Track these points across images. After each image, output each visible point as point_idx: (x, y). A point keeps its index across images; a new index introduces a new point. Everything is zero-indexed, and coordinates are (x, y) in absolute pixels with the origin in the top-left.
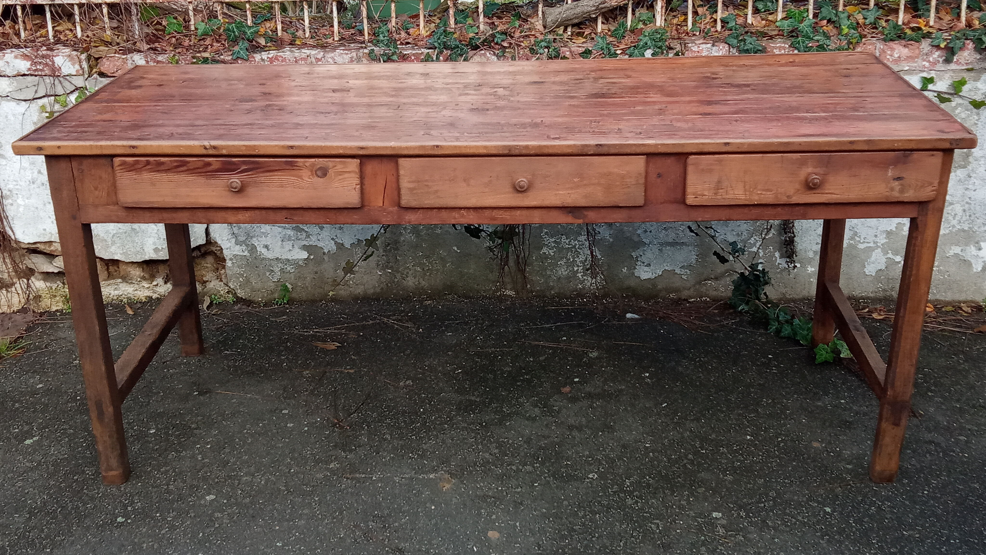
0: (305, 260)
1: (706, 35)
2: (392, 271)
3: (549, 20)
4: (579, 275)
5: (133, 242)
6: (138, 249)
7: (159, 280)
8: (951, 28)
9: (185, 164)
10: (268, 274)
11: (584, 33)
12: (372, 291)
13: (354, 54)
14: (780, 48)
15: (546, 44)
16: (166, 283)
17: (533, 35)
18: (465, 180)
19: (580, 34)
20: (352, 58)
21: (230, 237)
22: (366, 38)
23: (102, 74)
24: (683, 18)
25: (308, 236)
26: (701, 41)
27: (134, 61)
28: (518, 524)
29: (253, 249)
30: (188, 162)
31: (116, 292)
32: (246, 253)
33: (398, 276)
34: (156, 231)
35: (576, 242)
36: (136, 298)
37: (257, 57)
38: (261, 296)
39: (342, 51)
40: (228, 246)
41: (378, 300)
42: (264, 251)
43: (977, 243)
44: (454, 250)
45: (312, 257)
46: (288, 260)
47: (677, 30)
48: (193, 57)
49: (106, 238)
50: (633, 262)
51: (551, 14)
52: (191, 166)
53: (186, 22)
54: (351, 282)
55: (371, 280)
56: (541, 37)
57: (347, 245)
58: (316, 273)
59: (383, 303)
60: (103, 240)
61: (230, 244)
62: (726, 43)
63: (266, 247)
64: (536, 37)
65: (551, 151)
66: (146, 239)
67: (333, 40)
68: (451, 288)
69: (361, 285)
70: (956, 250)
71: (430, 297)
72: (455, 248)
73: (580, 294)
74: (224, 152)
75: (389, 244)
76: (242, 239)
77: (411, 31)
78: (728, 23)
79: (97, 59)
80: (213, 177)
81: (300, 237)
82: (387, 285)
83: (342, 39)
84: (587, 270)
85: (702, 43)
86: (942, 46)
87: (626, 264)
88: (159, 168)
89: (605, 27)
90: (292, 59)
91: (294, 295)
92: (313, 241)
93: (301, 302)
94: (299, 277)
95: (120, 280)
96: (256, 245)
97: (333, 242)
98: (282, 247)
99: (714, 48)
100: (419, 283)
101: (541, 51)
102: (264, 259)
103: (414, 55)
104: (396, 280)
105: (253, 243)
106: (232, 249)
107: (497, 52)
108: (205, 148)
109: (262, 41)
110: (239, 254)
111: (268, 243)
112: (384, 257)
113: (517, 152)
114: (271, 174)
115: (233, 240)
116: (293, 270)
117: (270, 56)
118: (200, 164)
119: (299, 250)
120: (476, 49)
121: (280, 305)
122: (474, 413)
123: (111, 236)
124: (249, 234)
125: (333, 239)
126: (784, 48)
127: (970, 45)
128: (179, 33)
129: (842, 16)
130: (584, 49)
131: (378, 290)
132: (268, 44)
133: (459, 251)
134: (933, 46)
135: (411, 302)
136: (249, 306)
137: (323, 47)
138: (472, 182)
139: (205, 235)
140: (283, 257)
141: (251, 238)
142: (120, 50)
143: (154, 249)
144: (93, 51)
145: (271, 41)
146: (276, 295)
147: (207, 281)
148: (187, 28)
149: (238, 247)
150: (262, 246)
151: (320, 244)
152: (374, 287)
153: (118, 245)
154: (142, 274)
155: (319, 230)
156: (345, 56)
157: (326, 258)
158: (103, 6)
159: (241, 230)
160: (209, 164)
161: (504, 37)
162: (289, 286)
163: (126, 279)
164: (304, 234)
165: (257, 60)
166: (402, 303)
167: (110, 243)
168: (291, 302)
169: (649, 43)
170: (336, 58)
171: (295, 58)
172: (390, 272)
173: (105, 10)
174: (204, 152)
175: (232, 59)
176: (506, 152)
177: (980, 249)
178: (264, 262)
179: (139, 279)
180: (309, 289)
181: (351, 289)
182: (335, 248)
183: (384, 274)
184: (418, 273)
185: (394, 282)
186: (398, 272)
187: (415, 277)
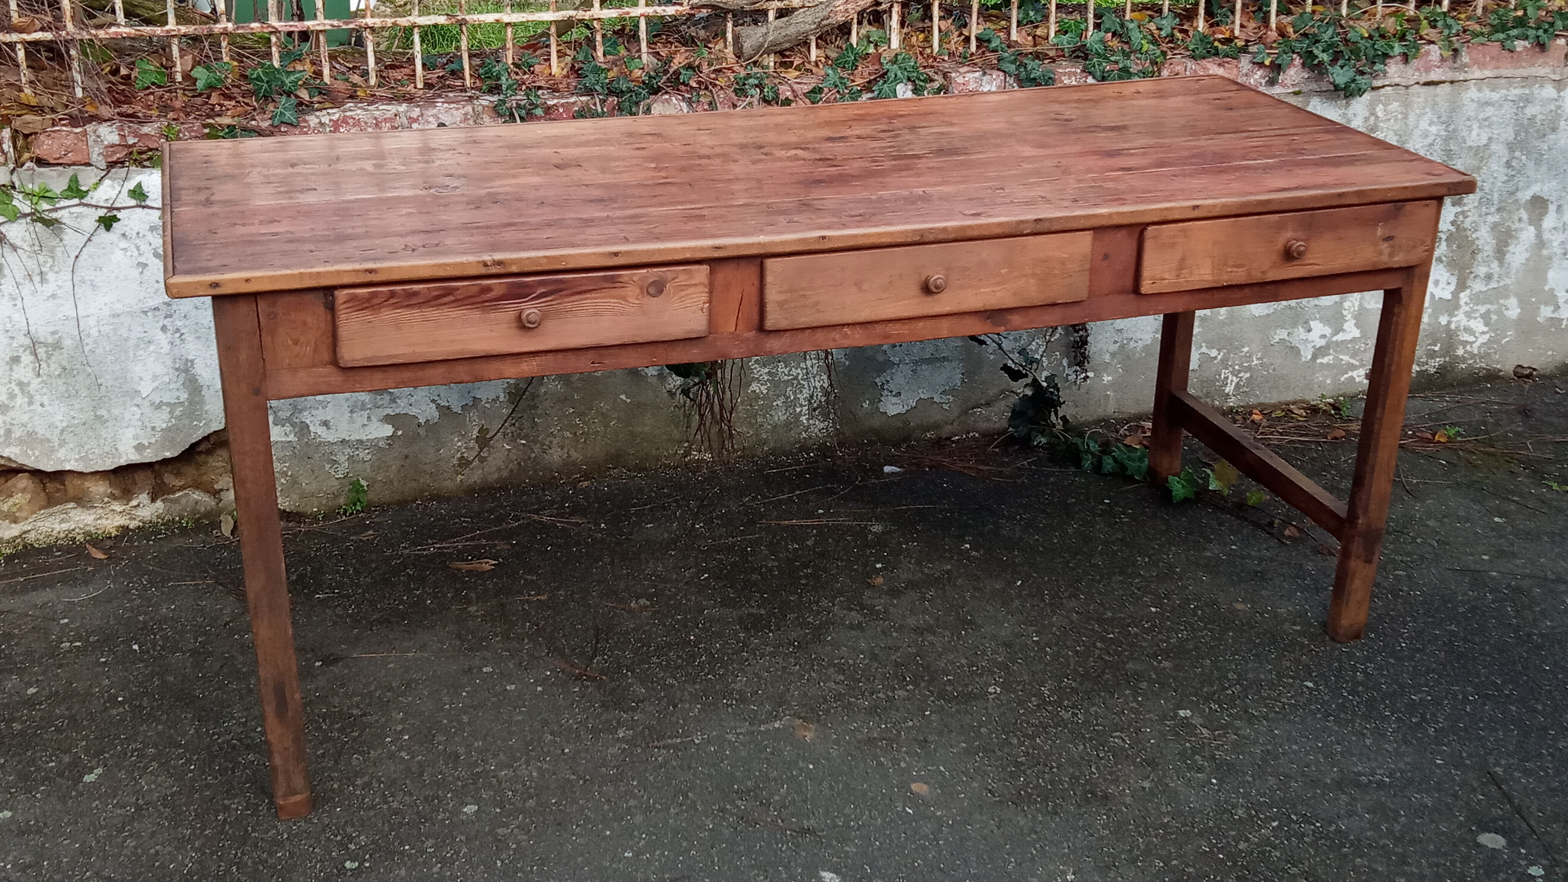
0: (388, 438)
1: (965, 60)
2: (527, 441)
3: (746, 45)
4: (803, 419)
5: (98, 438)
6: (107, 449)
7: (143, 498)
8: (1260, 38)
9: (450, 292)
10: (327, 467)
11: (792, 62)
12: (496, 476)
13: (469, 108)
14: (1070, 74)
15: (756, 82)
16: (153, 500)
17: (729, 69)
18: (856, 284)
19: (787, 65)
20: (466, 114)
22: (468, 83)
23: (41, 162)
24: (921, 36)
25: (393, 401)
26: (966, 69)
27: (99, 137)
28: (942, 768)
29: (303, 429)
30: (457, 289)
31: (63, 525)
32: (291, 438)
33: (537, 449)
34: (138, 416)
35: (799, 371)
36: (100, 532)
37: (312, 120)
38: (316, 504)
39: (446, 105)
41: (504, 488)
42: (321, 431)
43: (1306, 322)
44: (621, 399)
45: (400, 433)
46: (361, 442)
47: (921, 53)
48: (205, 126)
49: (48, 435)
50: (877, 392)
51: (749, 36)
52: (459, 295)
53: (166, 68)
55: (494, 459)
56: (743, 73)
57: (456, 408)
58: (407, 457)
59: (515, 492)
60: (42, 441)
62: (999, 69)
63: (326, 424)
64: (734, 72)
65: (975, 233)
66: (121, 431)
67: (415, 87)
68: (616, 458)
70: (1282, 334)
71: (586, 476)
72: (623, 397)
73: (805, 448)
74: (514, 269)
76: (284, 415)
77: (537, 68)
78: (989, 41)
79: (26, 136)
80: (495, 308)
81: (380, 403)
82: (519, 464)
83: (428, 86)
84: (815, 410)
85: (968, 72)
86: (1267, 63)
87: (867, 396)
88: (410, 301)
89: (821, 52)
90: (370, 121)
91: (372, 496)
92: (401, 407)
93: (383, 507)
94: (379, 468)
95: (72, 505)
96: (308, 422)
97: (433, 406)
98: (352, 421)
99: (985, 78)
100: (569, 456)
101: (753, 92)
102: (320, 444)
103: (562, 105)
104: (533, 455)
105: (303, 419)
107: (687, 95)
108: (485, 265)
109: (304, 95)
110: (279, 439)
111: (328, 418)
113: (931, 238)
114: (581, 297)
115: (271, 419)
116: (370, 457)
117: (335, 118)
118: (475, 290)
119: (378, 424)
120: (656, 93)
121: (352, 514)
122: (771, 631)
123: (58, 431)
124: (295, 406)
125: (433, 401)
126: (1075, 74)
127: (1298, 61)
128: (160, 87)
129: (1131, 26)
130: (810, 88)
131: (505, 474)
132: (315, 99)
133: (629, 401)
134: (1254, 63)
135: (558, 487)
136: (300, 522)
137: (409, 99)
138: (865, 286)
139: (223, 415)
140: (353, 438)
141: (300, 412)
142: (61, 120)
143: (135, 447)
144: (17, 123)
145: (320, 93)
146: (342, 500)
147: (222, 490)
148: (171, 77)
149: (278, 429)
150: (318, 422)
151: (413, 411)
152: (499, 470)
153: (71, 445)
154: (109, 491)
155: (413, 391)
156: (455, 112)
157: (422, 432)
158: (19, 46)
160: (488, 289)
161: (690, 72)
162: (363, 483)
163: (82, 501)
164: (387, 397)
165: (312, 125)
166: (543, 490)
167: (56, 444)
168: (367, 509)
169: (899, 73)
170: (440, 116)
171: (376, 119)
172: (523, 444)
173: (21, 54)
174: (483, 271)
175: (272, 125)
176: (917, 238)
177: (1310, 331)
178: (321, 448)
179: (106, 500)
180: (395, 484)
181: (462, 478)
182: (436, 414)
183: (514, 447)
184: (567, 441)
185: (530, 458)
186: (535, 442)
187: (562, 448)
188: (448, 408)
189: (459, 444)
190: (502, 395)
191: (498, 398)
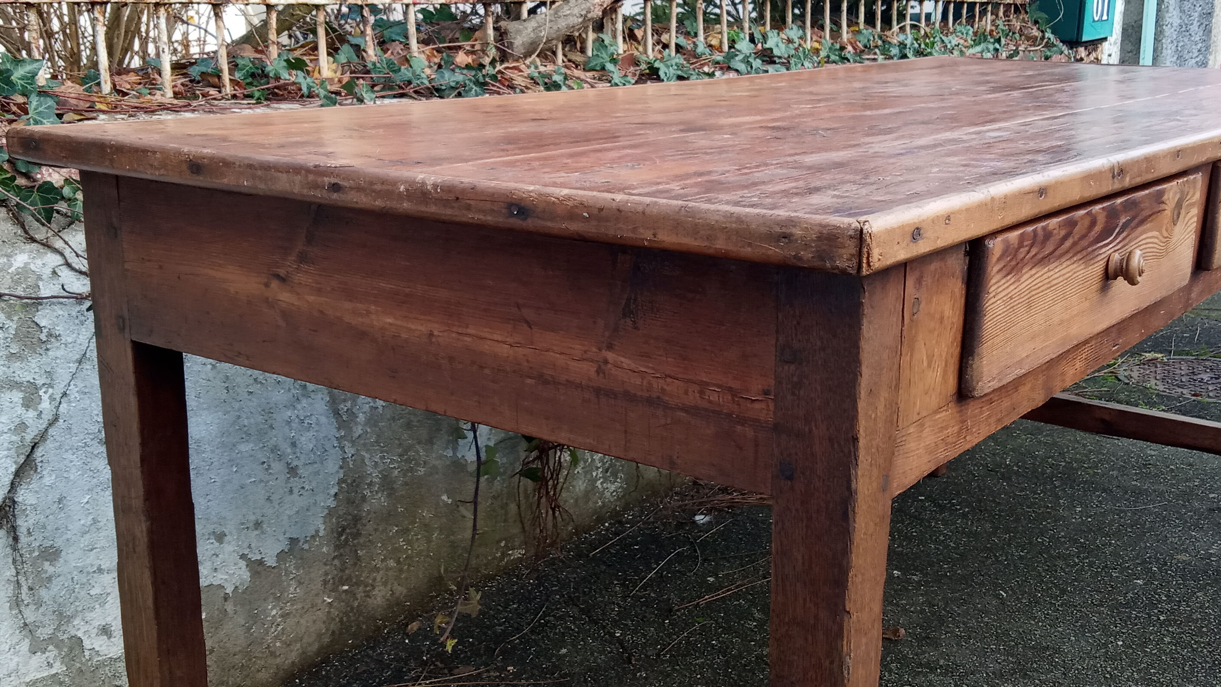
2: (351, 586)
12: (316, 646)
21: (18, 636)
29: (73, 649)
32: (58, 668)
33: (360, 592)
40: (13, 665)
41: (326, 660)
44: (443, 501)
54: (278, 644)
55: (314, 621)
57: (271, 562)
61: (16, 659)
69: (296, 641)
72: (445, 497)
75: (344, 530)
76: (44, 633)
82: (341, 620)
96: (80, 634)
97: (243, 564)
100: (393, 594)
102: (101, 665)
104: (356, 604)
105: (73, 633)
106: (23, 670)
110: (39, 676)
112: (336, 562)
115: (25, 645)
124: (61, 614)
125: (243, 557)
131: (326, 640)
133: (450, 501)
141: (68, 622)
149: (38, 659)
150: (96, 631)
152: (320, 636)
155: (217, 544)
157: (229, 607)
159: (42, 610)
172: (346, 590)
181: (278, 660)
182: (246, 575)
183: (336, 598)
184: (390, 573)
185: (352, 608)
186: (357, 584)
187: (385, 584)
188: (261, 562)
189: (274, 612)
190: (322, 527)
191: (317, 531)
